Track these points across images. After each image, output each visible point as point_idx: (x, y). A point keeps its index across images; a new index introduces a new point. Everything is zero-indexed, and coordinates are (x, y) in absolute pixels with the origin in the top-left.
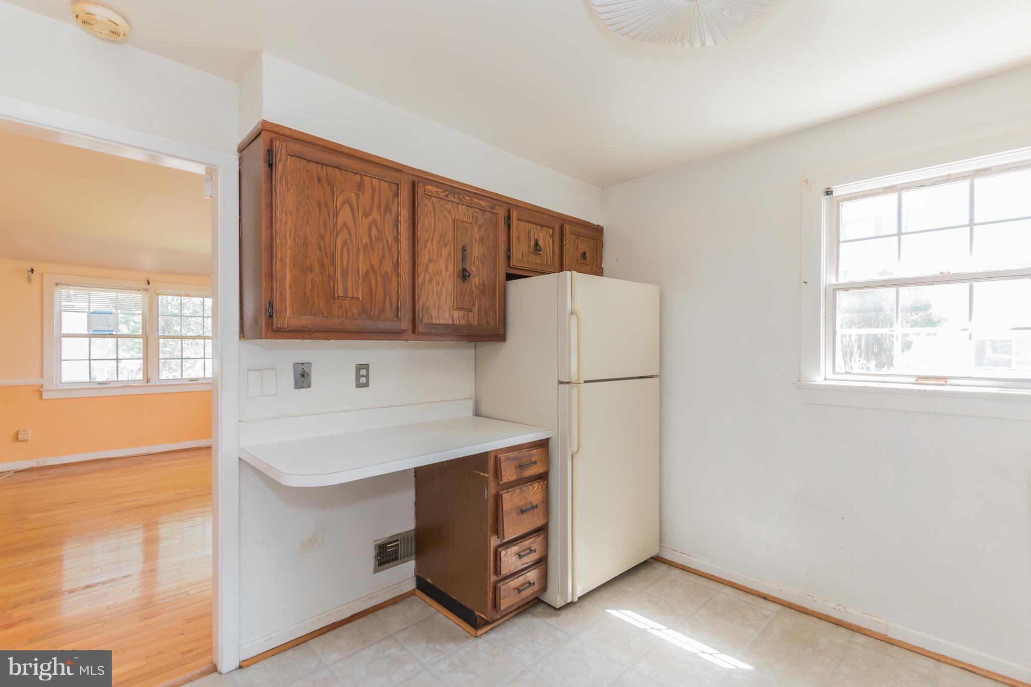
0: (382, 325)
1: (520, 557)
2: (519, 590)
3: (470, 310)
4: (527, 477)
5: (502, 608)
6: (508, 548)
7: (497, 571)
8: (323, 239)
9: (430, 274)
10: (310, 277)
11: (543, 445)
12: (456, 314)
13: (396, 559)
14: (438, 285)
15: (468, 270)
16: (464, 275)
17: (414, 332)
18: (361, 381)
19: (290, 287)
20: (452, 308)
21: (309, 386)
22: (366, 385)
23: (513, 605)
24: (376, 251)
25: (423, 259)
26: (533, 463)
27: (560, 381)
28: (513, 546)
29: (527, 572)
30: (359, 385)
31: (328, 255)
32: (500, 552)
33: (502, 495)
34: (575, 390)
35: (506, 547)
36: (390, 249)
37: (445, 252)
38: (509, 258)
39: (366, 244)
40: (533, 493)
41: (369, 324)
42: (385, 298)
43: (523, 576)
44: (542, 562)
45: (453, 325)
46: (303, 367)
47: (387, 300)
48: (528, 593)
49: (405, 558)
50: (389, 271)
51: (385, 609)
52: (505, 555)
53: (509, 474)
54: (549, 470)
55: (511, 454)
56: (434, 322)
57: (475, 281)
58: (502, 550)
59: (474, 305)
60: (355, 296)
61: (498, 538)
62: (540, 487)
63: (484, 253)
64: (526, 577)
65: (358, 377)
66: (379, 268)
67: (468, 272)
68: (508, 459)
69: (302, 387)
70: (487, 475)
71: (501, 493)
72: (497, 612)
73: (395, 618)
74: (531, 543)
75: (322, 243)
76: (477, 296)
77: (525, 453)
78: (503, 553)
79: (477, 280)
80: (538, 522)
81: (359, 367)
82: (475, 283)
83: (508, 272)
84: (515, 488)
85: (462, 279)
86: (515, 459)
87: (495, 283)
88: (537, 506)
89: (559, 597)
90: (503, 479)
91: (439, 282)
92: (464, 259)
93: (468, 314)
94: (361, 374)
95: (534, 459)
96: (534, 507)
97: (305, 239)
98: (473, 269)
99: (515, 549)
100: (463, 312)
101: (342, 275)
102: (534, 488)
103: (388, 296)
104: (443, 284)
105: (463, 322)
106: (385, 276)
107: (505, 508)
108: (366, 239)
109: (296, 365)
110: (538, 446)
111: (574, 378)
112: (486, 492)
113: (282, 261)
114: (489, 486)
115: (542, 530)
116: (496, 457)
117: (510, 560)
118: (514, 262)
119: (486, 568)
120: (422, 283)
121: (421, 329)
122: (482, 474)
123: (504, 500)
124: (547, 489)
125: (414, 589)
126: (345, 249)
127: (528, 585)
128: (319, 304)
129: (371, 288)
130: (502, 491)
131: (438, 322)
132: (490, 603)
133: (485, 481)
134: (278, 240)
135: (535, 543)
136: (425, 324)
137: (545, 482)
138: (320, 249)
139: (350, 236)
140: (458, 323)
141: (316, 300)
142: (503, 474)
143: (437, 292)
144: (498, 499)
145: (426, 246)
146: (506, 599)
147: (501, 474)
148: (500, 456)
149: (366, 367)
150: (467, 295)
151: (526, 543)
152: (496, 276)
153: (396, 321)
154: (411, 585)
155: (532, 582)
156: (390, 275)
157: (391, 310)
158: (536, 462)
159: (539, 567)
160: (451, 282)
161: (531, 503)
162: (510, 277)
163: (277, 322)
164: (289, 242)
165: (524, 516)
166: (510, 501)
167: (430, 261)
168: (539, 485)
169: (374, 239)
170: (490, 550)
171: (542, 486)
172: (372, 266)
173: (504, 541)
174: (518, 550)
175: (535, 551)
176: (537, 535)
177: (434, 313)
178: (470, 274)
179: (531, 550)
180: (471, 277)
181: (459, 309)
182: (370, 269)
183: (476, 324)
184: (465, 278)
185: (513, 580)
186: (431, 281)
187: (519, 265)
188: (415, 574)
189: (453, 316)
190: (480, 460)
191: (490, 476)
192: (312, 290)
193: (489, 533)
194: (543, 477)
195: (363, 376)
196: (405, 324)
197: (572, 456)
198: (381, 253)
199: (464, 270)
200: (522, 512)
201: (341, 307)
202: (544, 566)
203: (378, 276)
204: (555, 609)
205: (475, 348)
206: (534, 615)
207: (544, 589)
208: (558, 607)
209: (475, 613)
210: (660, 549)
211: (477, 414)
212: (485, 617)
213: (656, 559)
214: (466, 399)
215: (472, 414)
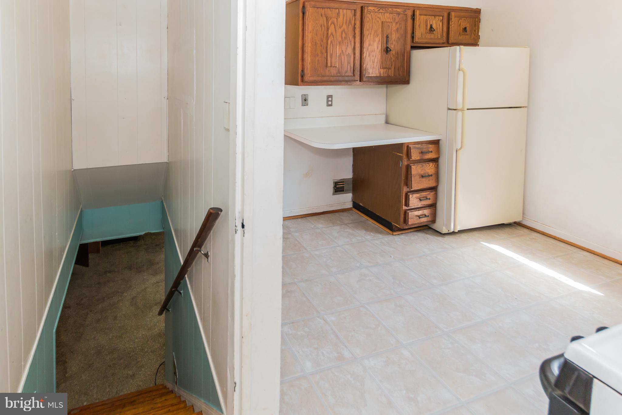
0: (346, 78)
1: (421, 200)
2: (419, 217)
3: (390, 68)
4: (425, 159)
5: (409, 223)
6: (413, 194)
7: (407, 204)
8: (322, 41)
9: (369, 52)
10: (317, 58)
11: (436, 143)
12: (382, 71)
13: (343, 191)
14: (373, 57)
15: (389, 47)
16: (387, 50)
17: (360, 81)
18: (329, 103)
19: (310, 64)
20: (380, 68)
22: (331, 105)
23: (415, 224)
24: (344, 44)
25: (366, 45)
26: (430, 152)
27: (449, 108)
28: (417, 193)
29: (424, 209)
30: (328, 105)
31: (324, 48)
32: (409, 195)
33: (411, 166)
34: (460, 114)
35: (412, 193)
36: (351, 42)
37: (377, 39)
38: (413, 38)
39: (340, 41)
40: (430, 168)
41: (340, 78)
42: (348, 65)
43: (422, 211)
44: (433, 206)
45: (380, 77)
46: (305, 96)
47: (349, 67)
48: (424, 220)
49: (347, 191)
50: (350, 53)
51: (338, 213)
52: (412, 197)
53: (415, 156)
54: (439, 157)
55: (417, 146)
56: (370, 76)
57: (393, 52)
58: (410, 194)
59: (392, 65)
60: (335, 66)
61: (408, 188)
62: (433, 166)
63: (398, 38)
64: (424, 212)
65: (328, 101)
66: (346, 51)
67: (390, 49)
68: (415, 148)
69: (305, 105)
70: (402, 155)
71: (411, 165)
72: (406, 225)
74: (428, 194)
75: (322, 43)
76: (394, 61)
77: (425, 146)
78: (411, 196)
79: (394, 52)
80: (432, 184)
81: (328, 97)
82: (393, 54)
83: (412, 45)
84: (418, 164)
85: (386, 53)
86: (418, 148)
87: (404, 53)
88: (431, 175)
89: (444, 228)
90: (412, 158)
91: (374, 55)
92: (387, 42)
93: (388, 71)
95: (430, 150)
96: (429, 176)
97: (316, 42)
98: (391, 46)
99: (418, 195)
100: (385, 70)
101: (330, 57)
102: (430, 166)
103: (349, 65)
104: (376, 56)
105: (386, 75)
106: (348, 55)
107: (413, 173)
108: (340, 39)
109: (302, 95)
110: (432, 143)
111: (460, 107)
112: (401, 163)
113: (307, 53)
114: (403, 161)
115: (434, 189)
116: (408, 146)
117: (414, 201)
118: (416, 39)
119: (400, 202)
120: (365, 57)
121: (364, 79)
122: (398, 154)
123: (412, 169)
124: (437, 168)
125: (351, 208)
126: (332, 45)
127: (424, 216)
128: (320, 70)
129: (341, 61)
130: (411, 164)
131: (372, 76)
132: (402, 219)
133: (401, 158)
134: (306, 45)
135: (430, 195)
136: (367, 77)
137: (437, 163)
138: (321, 46)
139: (334, 38)
140: (383, 75)
141: (319, 69)
142: (412, 155)
143: (372, 60)
144: (408, 168)
145: (367, 38)
146: (412, 220)
147: (411, 156)
148: (410, 146)
149: (331, 96)
150: (388, 61)
151: (424, 194)
152: (405, 49)
153: (352, 76)
154: (350, 205)
155: (427, 215)
156: (350, 55)
157: (351, 71)
158: (432, 152)
159: (431, 208)
160: (380, 55)
161: (428, 174)
162: (413, 48)
163: (307, 78)
164: (310, 45)
165: (424, 179)
166: (416, 170)
167: (370, 45)
168: (433, 164)
169: (343, 38)
170: (403, 193)
171: (435, 165)
172: (342, 51)
173: (412, 190)
174: (419, 196)
175: (430, 199)
176: (431, 191)
177: (370, 71)
178: (390, 50)
179: (427, 198)
180: (391, 52)
181: (383, 68)
182: (342, 52)
183: (393, 75)
184: (388, 52)
185: (415, 211)
186: (369, 55)
187: (420, 41)
188: (352, 200)
189: (380, 72)
190: (399, 146)
191: (404, 156)
192: (318, 64)
193: (402, 185)
194: (436, 161)
195: (330, 101)
196: (357, 77)
197: (457, 151)
198: (346, 44)
199: (387, 48)
200: (422, 177)
201: (329, 71)
202: (435, 209)
203: (345, 55)
204: (441, 233)
205: (387, 87)
206: (427, 233)
207: (434, 221)
208: (443, 233)
209: (392, 223)
210: (523, 219)
211: (387, 122)
212: (398, 226)
213: (518, 224)
214: (381, 114)
215: (384, 122)
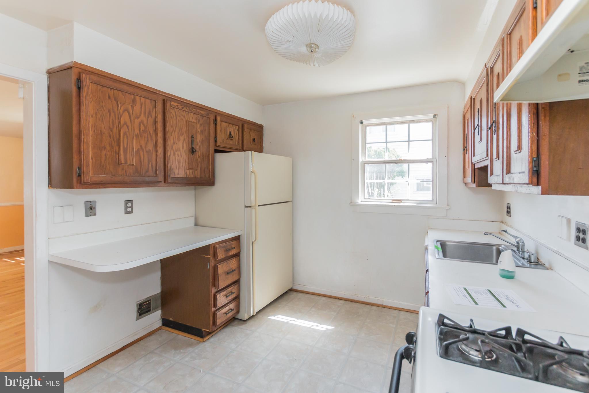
0: (147, 179)
1: (227, 297)
2: (226, 313)
3: (196, 170)
4: (230, 256)
5: (218, 324)
6: (220, 293)
7: (215, 305)
8: (112, 131)
9: (174, 151)
10: (104, 153)
11: (237, 239)
12: (188, 172)
13: (150, 310)
14: (179, 156)
15: (195, 148)
16: (193, 151)
17: (165, 182)
18: (128, 210)
19: (92, 159)
20: (186, 169)
21: (95, 214)
22: (131, 212)
23: (223, 322)
24: (143, 138)
25: (170, 142)
26: (233, 248)
27: (246, 206)
28: (223, 291)
29: (230, 304)
30: (127, 212)
31: (115, 140)
32: (217, 296)
33: (218, 266)
34: (253, 210)
35: (220, 292)
36: (151, 137)
37: (182, 138)
38: (216, 141)
39: (138, 134)
40: (232, 264)
41: (139, 179)
42: (149, 163)
43: (228, 307)
44: (237, 298)
45: (186, 178)
46: (91, 203)
47: (150, 165)
48: (230, 314)
49: (156, 309)
50: (151, 149)
51: (144, 339)
52: (219, 297)
53: (221, 255)
54: (240, 251)
55: (222, 245)
56: (176, 176)
57: (198, 153)
58: (218, 294)
59: (198, 167)
60: (132, 163)
61: (215, 288)
62: (236, 260)
63: (203, 139)
64: (230, 307)
65: (126, 207)
66: (145, 147)
67: (195, 149)
68: (220, 247)
69: (90, 216)
70: (209, 257)
71: (217, 265)
72: (215, 326)
73: (152, 342)
74: (232, 289)
75: (111, 133)
76: (199, 162)
77: (228, 244)
78: (218, 296)
79: (199, 153)
80: (235, 278)
81: (127, 202)
82: (198, 155)
83: (215, 149)
84: (224, 262)
85: (192, 153)
86: (223, 247)
87: (209, 155)
88: (235, 270)
89: (246, 314)
90: (218, 257)
91: (179, 155)
92: (192, 143)
93: (195, 172)
94: (128, 206)
95: (233, 246)
96: (233, 271)
97: (101, 131)
98: (197, 148)
99: (224, 293)
100: (192, 171)
101: (124, 152)
102: (233, 261)
103: (150, 163)
104: (181, 156)
105: (192, 176)
106: (149, 152)
107: (219, 273)
108: (137, 131)
109: (86, 203)
110: (235, 239)
111: (253, 204)
112: (209, 265)
113: (87, 143)
114: (211, 263)
115: (237, 282)
116: (214, 247)
117: (222, 299)
118: (219, 144)
119: (209, 305)
120: (169, 156)
121: (169, 180)
122: (206, 256)
123: (219, 268)
124: (239, 261)
125: (161, 326)
126: (125, 137)
127: (230, 311)
128: (109, 168)
129: (140, 159)
130: (217, 264)
131: (178, 177)
132: (211, 323)
133: (208, 260)
134: (85, 132)
135: (233, 289)
136: (172, 178)
137: (239, 257)
138: (110, 137)
139: (128, 129)
140: (189, 177)
141: (108, 167)
143: (178, 160)
144: (215, 268)
145: (171, 135)
146: (220, 319)
147: (217, 256)
148: (216, 246)
149: (131, 201)
150: (194, 162)
151: (229, 289)
152: (209, 151)
153: (155, 177)
154: (159, 324)
155: (232, 309)
156: (151, 151)
157: (152, 170)
158: (234, 248)
159: (236, 301)
160: (185, 155)
161: (232, 268)
162: (217, 151)
163: (84, 178)
164: (91, 133)
165: (229, 276)
166: (222, 269)
167: (174, 143)
168: (236, 259)
169: (142, 131)
170: (211, 295)
171: (237, 259)
172: (141, 146)
173: (219, 289)
174: (226, 293)
175: (234, 293)
176: (235, 285)
177: (176, 171)
178: (196, 151)
179: (232, 293)
180: (197, 152)
181: (190, 169)
182: (140, 148)
183: (199, 177)
184: (193, 153)
185: (223, 309)
186: (174, 154)
187: (221, 145)
188: (161, 318)
189: (187, 173)
190: (205, 249)
191: (211, 257)
192: (105, 160)
193: (210, 286)
194: (237, 255)
195: (129, 207)
196: (161, 178)
197: (253, 243)
198: (146, 139)
199: (193, 148)
200: (228, 273)
201: (123, 169)
202: (238, 300)
203: (145, 152)
204: (244, 321)
205: (195, 189)
206: (233, 326)
207: (238, 312)
208: (245, 320)
209: (202, 330)
210: (293, 285)
211: (196, 225)
212: (208, 331)
213: (291, 290)
214: (190, 217)
215: (193, 225)
